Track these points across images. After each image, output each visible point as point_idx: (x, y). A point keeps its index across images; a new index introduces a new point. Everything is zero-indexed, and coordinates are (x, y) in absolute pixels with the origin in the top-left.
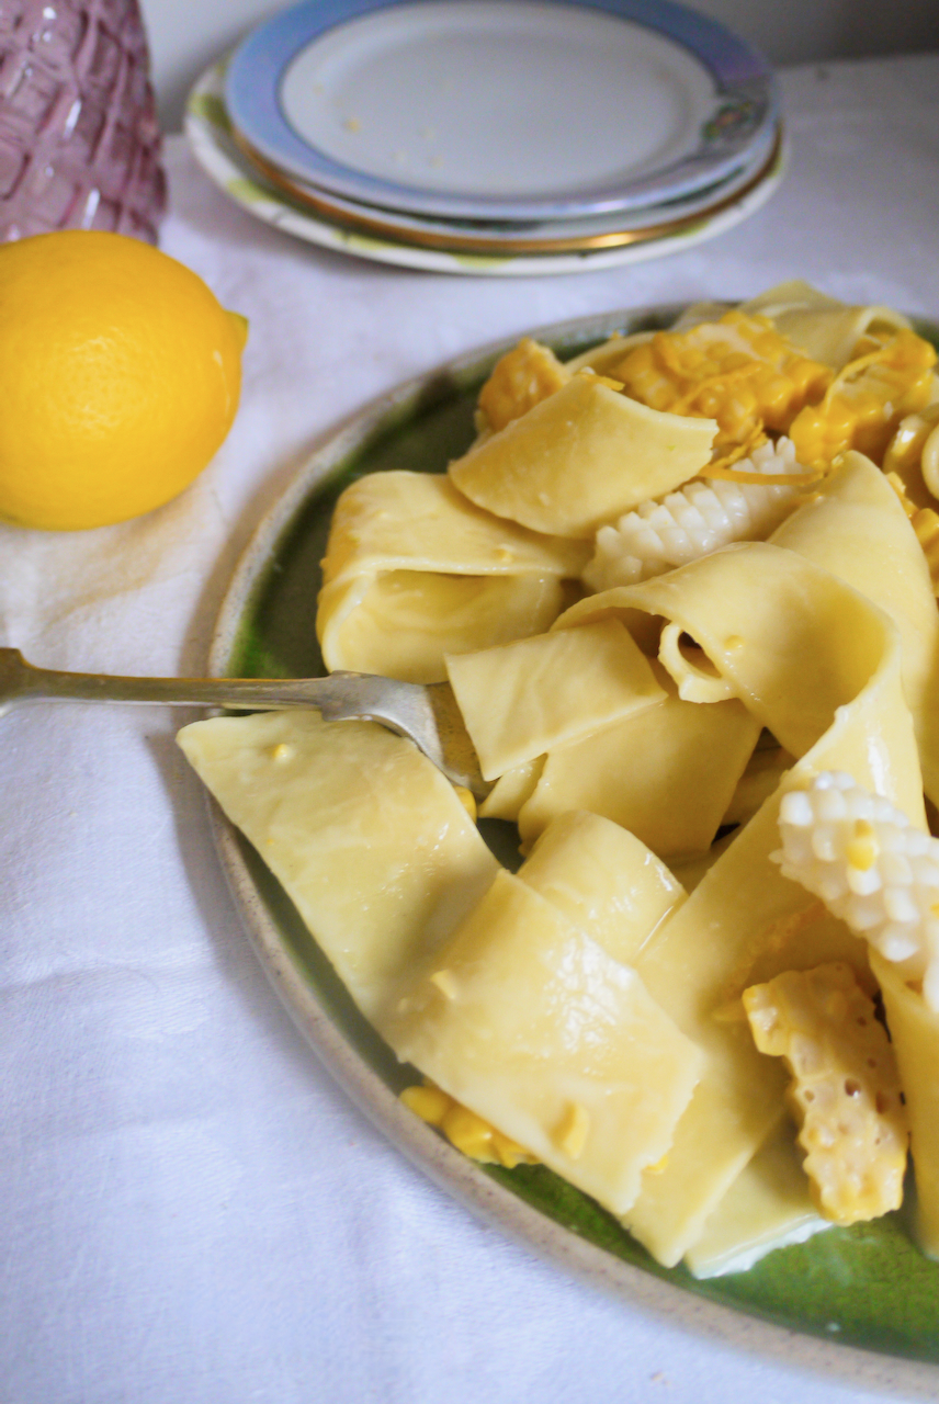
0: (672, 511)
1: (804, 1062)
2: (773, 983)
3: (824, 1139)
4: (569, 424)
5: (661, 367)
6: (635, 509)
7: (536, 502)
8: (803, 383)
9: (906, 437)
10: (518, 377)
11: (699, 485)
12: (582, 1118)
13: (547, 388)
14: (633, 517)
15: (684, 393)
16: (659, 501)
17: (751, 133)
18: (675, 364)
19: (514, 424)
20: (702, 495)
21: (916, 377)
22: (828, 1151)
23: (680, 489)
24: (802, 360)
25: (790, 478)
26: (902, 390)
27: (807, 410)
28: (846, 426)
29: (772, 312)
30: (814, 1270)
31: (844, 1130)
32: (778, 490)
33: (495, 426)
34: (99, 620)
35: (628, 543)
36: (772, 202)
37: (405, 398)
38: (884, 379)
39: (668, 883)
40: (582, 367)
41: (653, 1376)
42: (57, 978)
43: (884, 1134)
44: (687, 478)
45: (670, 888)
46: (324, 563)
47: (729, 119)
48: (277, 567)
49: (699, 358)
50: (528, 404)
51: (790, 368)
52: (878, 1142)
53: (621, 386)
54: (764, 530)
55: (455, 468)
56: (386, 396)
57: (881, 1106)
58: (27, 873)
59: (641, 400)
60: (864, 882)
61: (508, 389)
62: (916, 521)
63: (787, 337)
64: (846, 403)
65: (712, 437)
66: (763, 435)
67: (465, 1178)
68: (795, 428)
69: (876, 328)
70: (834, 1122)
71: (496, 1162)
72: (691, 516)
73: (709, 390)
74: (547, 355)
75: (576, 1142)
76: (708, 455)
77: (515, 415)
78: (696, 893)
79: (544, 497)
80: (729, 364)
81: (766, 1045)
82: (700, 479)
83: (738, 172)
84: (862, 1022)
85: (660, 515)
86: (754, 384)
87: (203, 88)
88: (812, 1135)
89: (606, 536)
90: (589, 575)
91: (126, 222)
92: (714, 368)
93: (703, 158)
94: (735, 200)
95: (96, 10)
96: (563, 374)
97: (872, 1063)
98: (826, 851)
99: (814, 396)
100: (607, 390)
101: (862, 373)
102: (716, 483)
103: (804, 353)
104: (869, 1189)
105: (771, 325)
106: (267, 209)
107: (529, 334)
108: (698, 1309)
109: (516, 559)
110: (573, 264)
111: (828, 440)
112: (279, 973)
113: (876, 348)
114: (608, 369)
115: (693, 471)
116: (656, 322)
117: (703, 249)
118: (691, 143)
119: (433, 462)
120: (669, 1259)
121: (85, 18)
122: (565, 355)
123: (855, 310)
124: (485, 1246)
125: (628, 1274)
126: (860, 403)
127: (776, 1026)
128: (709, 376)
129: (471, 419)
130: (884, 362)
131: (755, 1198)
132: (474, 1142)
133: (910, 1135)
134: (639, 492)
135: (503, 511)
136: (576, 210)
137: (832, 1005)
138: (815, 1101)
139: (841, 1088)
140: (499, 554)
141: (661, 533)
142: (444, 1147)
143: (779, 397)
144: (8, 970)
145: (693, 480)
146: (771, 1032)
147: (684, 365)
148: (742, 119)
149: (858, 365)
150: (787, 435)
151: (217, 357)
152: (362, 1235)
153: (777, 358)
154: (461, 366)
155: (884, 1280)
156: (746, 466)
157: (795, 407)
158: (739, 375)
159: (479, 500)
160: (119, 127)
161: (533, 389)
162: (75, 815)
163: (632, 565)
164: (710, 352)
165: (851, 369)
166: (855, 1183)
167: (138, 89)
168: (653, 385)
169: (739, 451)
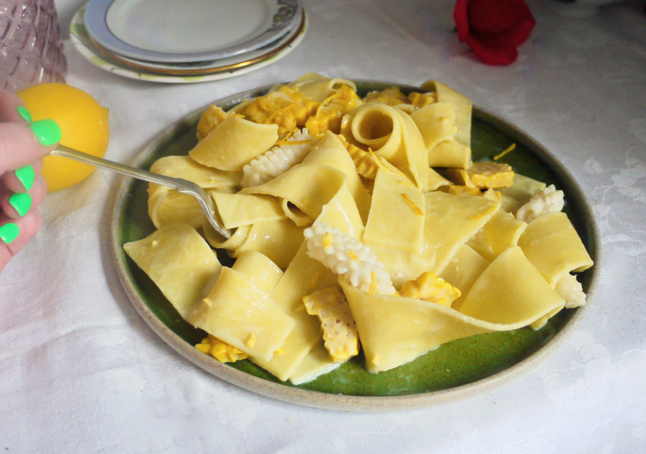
0: (268, 157)
1: (323, 315)
2: (312, 294)
3: (330, 336)
4: (228, 131)
5: (260, 109)
6: (256, 158)
7: (220, 160)
8: (310, 108)
9: (345, 123)
10: (210, 118)
11: (276, 147)
12: (253, 337)
13: (220, 120)
14: (255, 160)
15: (269, 117)
16: (263, 154)
17: (291, 18)
18: (265, 108)
19: (210, 134)
20: (277, 151)
21: (349, 101)
22: (332, 339)
23: (270, 149)
24: (309, 101)
25: (307, 141)
26: (344, 106)
27: (311, 117)
28: (325, 121)
29: (299, 85)
30: (334, 382)
31: (336, 333)
32: (303, 146)
33: (203, 137)
34: (68, 220)
35: (254, 169)
36: (303, 41)
37: (170, 131)
38: (338, 104)
39: (278, 270)
40: (232, 112)
41: (286, 420)
42: (74, 332)
43: (349, 333)
44: (272, 146)
45: (278, 272)
46: (148, 190)
47: (283, 13)
48: (130, 195)
49: (273, 104)
50: (215, 126)
51: (304, 104)
52: (347, 336)
53: (244, 116)
54: (300, 160)
55: (191, 153)
56: (163, 131)
57: (348, 325)
58: (58, 302)
59: (255, 121)
60: (329, 250)
61: (207, 123)
62: (348, 149)
63: (303, 93)
64: (324, 114)
65: (277, 130)
66: (296, 128)
67: (219, 366)
68: (307, 124)
69: (337, 86)
70: (333, 331)
71: (229, 361)
72: (274, 157)
73: (277, 115)
74: (220, 110)
75: (252, 343)
76: (277, 137)
77: (211, 131)
78: (286, 272)
79: (223, 158)
80: (283, 105)
81: (310, 312)
82: (277, 145)
83: (288, 33)
84: (341, 302)
85: (264, 159)
86: (293, 111)
87: (74, 21)
88: (326, 336)
89: (246, 169)
90: (242, 183)
91: (54, 77)
92: (278, 107)
93: (274, 29)
94: (288, 44)
95: (39, 3)
96: (225, 115)
97: (344, 313)
98: (317, 244)
99: (313, 113)
100: (240, 119)
101: (330, 102)
102: (282, 146)
103: (310, 98)
104: (345, 349)
105: (298, 89)
106: (108, 67)
107: (213, 103)
108: (295, 391)
109: (216, 181)
110: (228, 75)
111: (319, 127)
112: (150, 317)
113: (334, 93)
114: (241, 112)
115: (273, 142)
116: (261, 93)
117: (277, 63)
118: (269, 24)
119: (183, 151)
120: (284, 378)
121: (36, 7)
122: (226, 109)
123: (329, 80)
124: (229, 392)
125: (273, 385)
126: (330, 112)
127: (314, 307)
128: (276, 110)
129: (195, 136)
130: (337, 97)
131: (312, 361)
132: (221, 353)
133: (358, 333)
134: (256, 152)
135: (210, 165)
136: (226, 55)
137: (331, 298)
138: (327, 326)
139: (335, 321)
140: (210, 180)
141: (265, 165)
142: (211, 358)
143: (302, 114)
144: (57, 332)
145: (274, 146)
146: (312, 309)
147: (268, 107)
148: (289, 12)
149: (329, 99)
150: (305, 127)
151: (101, 123)
152: (188, 394)
153: (299, 101)
154: (190, 117)
155: (357, 381)
156: (292, 139)
157: (307, 117)
158: (286, 108)
159: (201, 162)
160: (49, 42)
161: (216, 122)
162: (71, 282)
163: (257, 177)
164: (276, 102)
165: (326, 101)
166: (341, 349)
167: (55, 28)
168: (257, 115)
169: (289, 134)
